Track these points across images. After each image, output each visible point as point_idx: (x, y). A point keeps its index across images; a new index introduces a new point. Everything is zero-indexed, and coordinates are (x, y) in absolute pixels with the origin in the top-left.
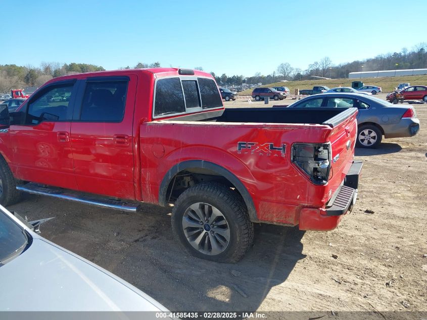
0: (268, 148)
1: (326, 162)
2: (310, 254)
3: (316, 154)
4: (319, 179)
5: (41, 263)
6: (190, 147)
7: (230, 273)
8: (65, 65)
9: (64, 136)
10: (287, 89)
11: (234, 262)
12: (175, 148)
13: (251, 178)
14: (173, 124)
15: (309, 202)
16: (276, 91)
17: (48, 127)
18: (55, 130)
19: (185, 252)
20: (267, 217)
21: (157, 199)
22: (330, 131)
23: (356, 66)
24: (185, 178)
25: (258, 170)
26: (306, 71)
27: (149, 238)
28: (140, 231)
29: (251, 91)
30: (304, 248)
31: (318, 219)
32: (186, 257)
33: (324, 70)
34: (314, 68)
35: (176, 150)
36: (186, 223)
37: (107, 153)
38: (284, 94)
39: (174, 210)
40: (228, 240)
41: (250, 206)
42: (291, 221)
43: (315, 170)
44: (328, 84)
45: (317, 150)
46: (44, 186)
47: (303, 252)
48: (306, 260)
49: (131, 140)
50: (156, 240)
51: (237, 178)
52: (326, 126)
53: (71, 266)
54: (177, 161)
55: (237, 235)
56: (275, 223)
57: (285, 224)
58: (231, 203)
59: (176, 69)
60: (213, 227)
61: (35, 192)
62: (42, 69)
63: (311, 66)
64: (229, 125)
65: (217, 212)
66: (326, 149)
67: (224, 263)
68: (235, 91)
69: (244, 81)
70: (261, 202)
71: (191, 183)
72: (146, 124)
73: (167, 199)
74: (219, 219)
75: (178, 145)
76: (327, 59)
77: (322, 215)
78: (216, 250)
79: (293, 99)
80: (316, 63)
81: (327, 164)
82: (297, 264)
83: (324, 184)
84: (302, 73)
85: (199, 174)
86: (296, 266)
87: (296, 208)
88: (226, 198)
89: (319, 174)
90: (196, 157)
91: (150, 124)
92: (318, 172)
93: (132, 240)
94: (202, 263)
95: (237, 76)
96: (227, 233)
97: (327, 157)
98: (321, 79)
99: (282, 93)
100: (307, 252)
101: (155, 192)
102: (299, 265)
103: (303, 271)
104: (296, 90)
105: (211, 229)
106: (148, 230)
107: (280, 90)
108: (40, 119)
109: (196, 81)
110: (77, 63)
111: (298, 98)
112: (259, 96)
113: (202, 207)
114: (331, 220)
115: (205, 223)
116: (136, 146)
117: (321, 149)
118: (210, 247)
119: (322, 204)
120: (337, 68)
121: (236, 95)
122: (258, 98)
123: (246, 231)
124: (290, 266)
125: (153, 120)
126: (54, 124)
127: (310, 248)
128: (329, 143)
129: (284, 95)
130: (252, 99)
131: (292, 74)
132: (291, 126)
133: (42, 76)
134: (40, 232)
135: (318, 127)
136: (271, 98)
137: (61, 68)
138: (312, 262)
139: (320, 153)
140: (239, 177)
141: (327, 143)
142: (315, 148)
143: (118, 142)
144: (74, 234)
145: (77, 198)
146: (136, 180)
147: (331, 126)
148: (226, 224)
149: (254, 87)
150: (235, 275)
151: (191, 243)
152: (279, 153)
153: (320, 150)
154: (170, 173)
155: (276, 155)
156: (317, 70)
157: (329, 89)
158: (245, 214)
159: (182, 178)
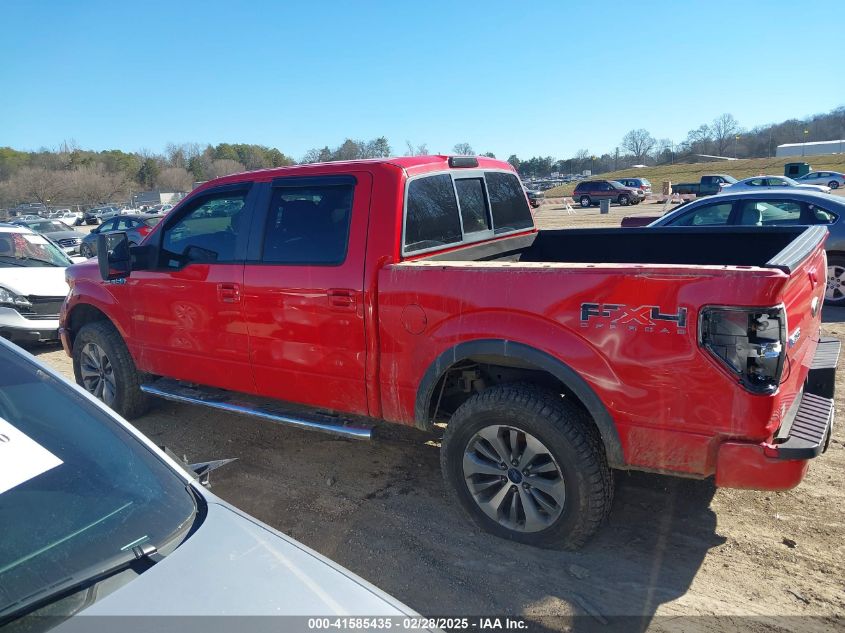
0: (647, 315)
1: (776, 346)
2: (734, 534)
3: (753, 328)
4: (759, 381)
5: (232, 556)
6: (479, 313)
7: (567, 572)
8: (210, 147)
9: (231, 291)
10: (645, 183)
11: (574, 547)
12: (449, 315)
13: (610, 377)
14: (444, 268)
15: (739, 430)
16: (622, 186)
17: (198, 274)
18: (210, 279)
19: (470, 524)
20: (645, 459)
21: (413, 415)
22: (783, 281)
23: (791, 131)
24: (465, 374)
25: (626, 360)
26: (683, 144)
27: (394, 491)
28: (375, 476)
29: (572, 187)
30: (719, 523)
31: (757, 466)
32: (472, 534)
33: (720, 141)
34: (700, 137)
35: (449, 318)
36: (470, 465)
37: (305, 322)
38: (639, 192)
39: (448, 438)
40: (561, 502)
41: (607, 435)
42: (698, 468)
43: (751, 361)
44: (733, 170)
45: (754, 322)
46: (191, 386)
47: (719, 531)
48: (727, 547)
49: (362, 299)
50: (409, 496)
51: (577, 374)
52: (774, 270)
53: (287, 562)
54: (452, 339)
55: (581, 493)
56: (662, 472)
57: (683, 473)
58: (567, 428)
59: (445, 158)
60: (527, 476)
61: (174, 396)
62: (168, 157)
63: (693, 133)
64: (561, 269)
65: (535, 445)
66: (776, 318)
67: (552, 548)
68: (536, 188)
69: (555, 168)
70: (633, 427)
71: (479, 384)
72: (389, 269)
73: (431, 415)
74: (542, 459)
75: (454, 308)
76: (728, 119)
77: (768, 457)
78: (533, 522)
79: (659, 203)
80: (704, 128)
81: (778, 349)
82: (708, 557)
83: (771, 391)
84: (673, 150)
85: (492, 366)
86: (706, 560)
87: (708, 442)
88: (555, 418)
89: (760, 370)
90: (493, 332)
91: (397, 267)
92: (757, 366)
93: (361, 495)
94: (507, 548)
95: (541, 159)
96: (558, 490)
97: (777, 337)
98: (716, 160)
99: (635, 190)
100: (726, 530)
101: (408, 401)
102: (712, 560)
103: (722, 572)
104: (666, 185)
105: (524, 479)
106: (391, 474)
107: (631, 185)
108: (184, 259)
109: (481, 179)
110: (231, 143)
111: (669, 201)
112: (588, 198)
113: (505, 435)
114: (788, 468)
115: (510, 467)
116: (371, 309)
117: (763, 318)
118: (521, 516)
119: (766, 435)
120: (749, 136)
121: (540, 196)
122: (585, 202)
123: (599, 487)
124: (694, 561)
125: (402, 259)
126: (209, 268)
127: (732, 522)
128: (782, 305)
129: (642, 196)
130: (574, 203)
131: (654, 151)
132: (696, 272)
133: (168, 171)
134: (209, 486)
135: (757, 273)
136: (613, 202)
137: (201, 154)
138: (740, 553)
139: (762, 328)
140: (582, 373)
141: (778, 307)
142: (751, 316)
143: (336, 303)
144: (248, 479)
145: (254, 409)
146: (370, 377)
147: (786, 269)
148: (557, 472)
149: (576, 179)
150: (579, 576)
151: (483, 506)
152: (671, 327)
153: (760, 320)
154: (438, 365)
155: (665, 330)
156: (707, 142)
157: (735, 181)
158: (595, 450)
159: (459, 373)
